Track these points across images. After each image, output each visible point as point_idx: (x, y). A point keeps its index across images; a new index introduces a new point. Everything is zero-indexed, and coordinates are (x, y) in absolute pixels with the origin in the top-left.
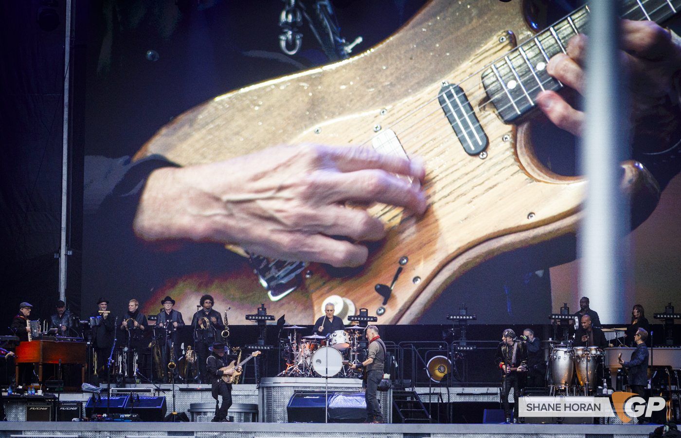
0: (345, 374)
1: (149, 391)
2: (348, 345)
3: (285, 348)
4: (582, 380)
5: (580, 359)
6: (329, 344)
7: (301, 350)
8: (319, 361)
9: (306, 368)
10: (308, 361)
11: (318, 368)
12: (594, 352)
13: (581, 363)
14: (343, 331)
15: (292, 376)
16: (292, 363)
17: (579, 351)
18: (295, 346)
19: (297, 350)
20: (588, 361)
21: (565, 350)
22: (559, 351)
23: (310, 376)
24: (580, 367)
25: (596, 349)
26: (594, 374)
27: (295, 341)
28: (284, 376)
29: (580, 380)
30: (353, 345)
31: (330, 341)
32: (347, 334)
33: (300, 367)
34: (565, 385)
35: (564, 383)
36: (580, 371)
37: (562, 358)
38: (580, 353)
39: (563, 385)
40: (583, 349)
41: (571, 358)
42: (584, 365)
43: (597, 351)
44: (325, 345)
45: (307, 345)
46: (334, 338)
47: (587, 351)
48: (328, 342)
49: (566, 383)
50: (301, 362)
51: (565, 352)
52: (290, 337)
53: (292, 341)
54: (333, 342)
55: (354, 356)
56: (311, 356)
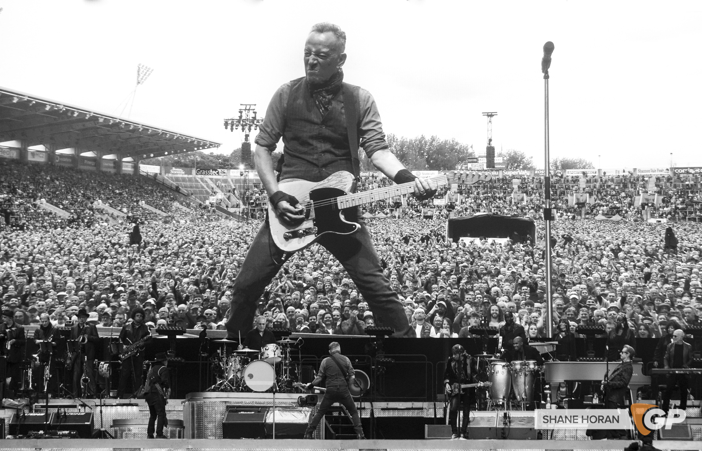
0: (278, 388)
1: (75, 407)
2: (280, 359)
3: (214, 362)
4: (519, 395)
5: (517, 373)
6: (261, 358)
7: (231, 364)
8: (251, 376)
9: (236, 383)
10: (239, 375)
11: (249, 383)
12: (532, 366)
13: (519, 377)
14: (275, 345)
15: (222, 391)
16: (221, 377)
17: (518, 364)
18: (225, 359)
19: (227, 364)
20: (526, 375)
21: (504, 364)
22: (496, 366)
23: (242, 391)
24: (517, 381)
25: (534, 363)
26: (531, 388)
27: (225, 355)
28: (214, 390)
29: (517, 394)
30: (285, 358)
31: (262, 355)
32: (279, 348)
33: (231, 381)
34: (503, 400)
35: (502, 397)
36: (517, 386)
37: (500, 372)
38: (518, 367)
39: (501, 400)
40: (521, 364)
41: (509, 372)
42: (521, 379)
43: (535, 365)
44: (258, 358)
45: (238, 359)
46: (266, 352)
47: (525, 365)
48: (259, 356)
49: (504, 397)
50: (231, 377)
51: (504, 366)
52: (219, 351)
53: (222, 355)
54: (265, 355)
55: (286, 370)
56: (242, 371)
